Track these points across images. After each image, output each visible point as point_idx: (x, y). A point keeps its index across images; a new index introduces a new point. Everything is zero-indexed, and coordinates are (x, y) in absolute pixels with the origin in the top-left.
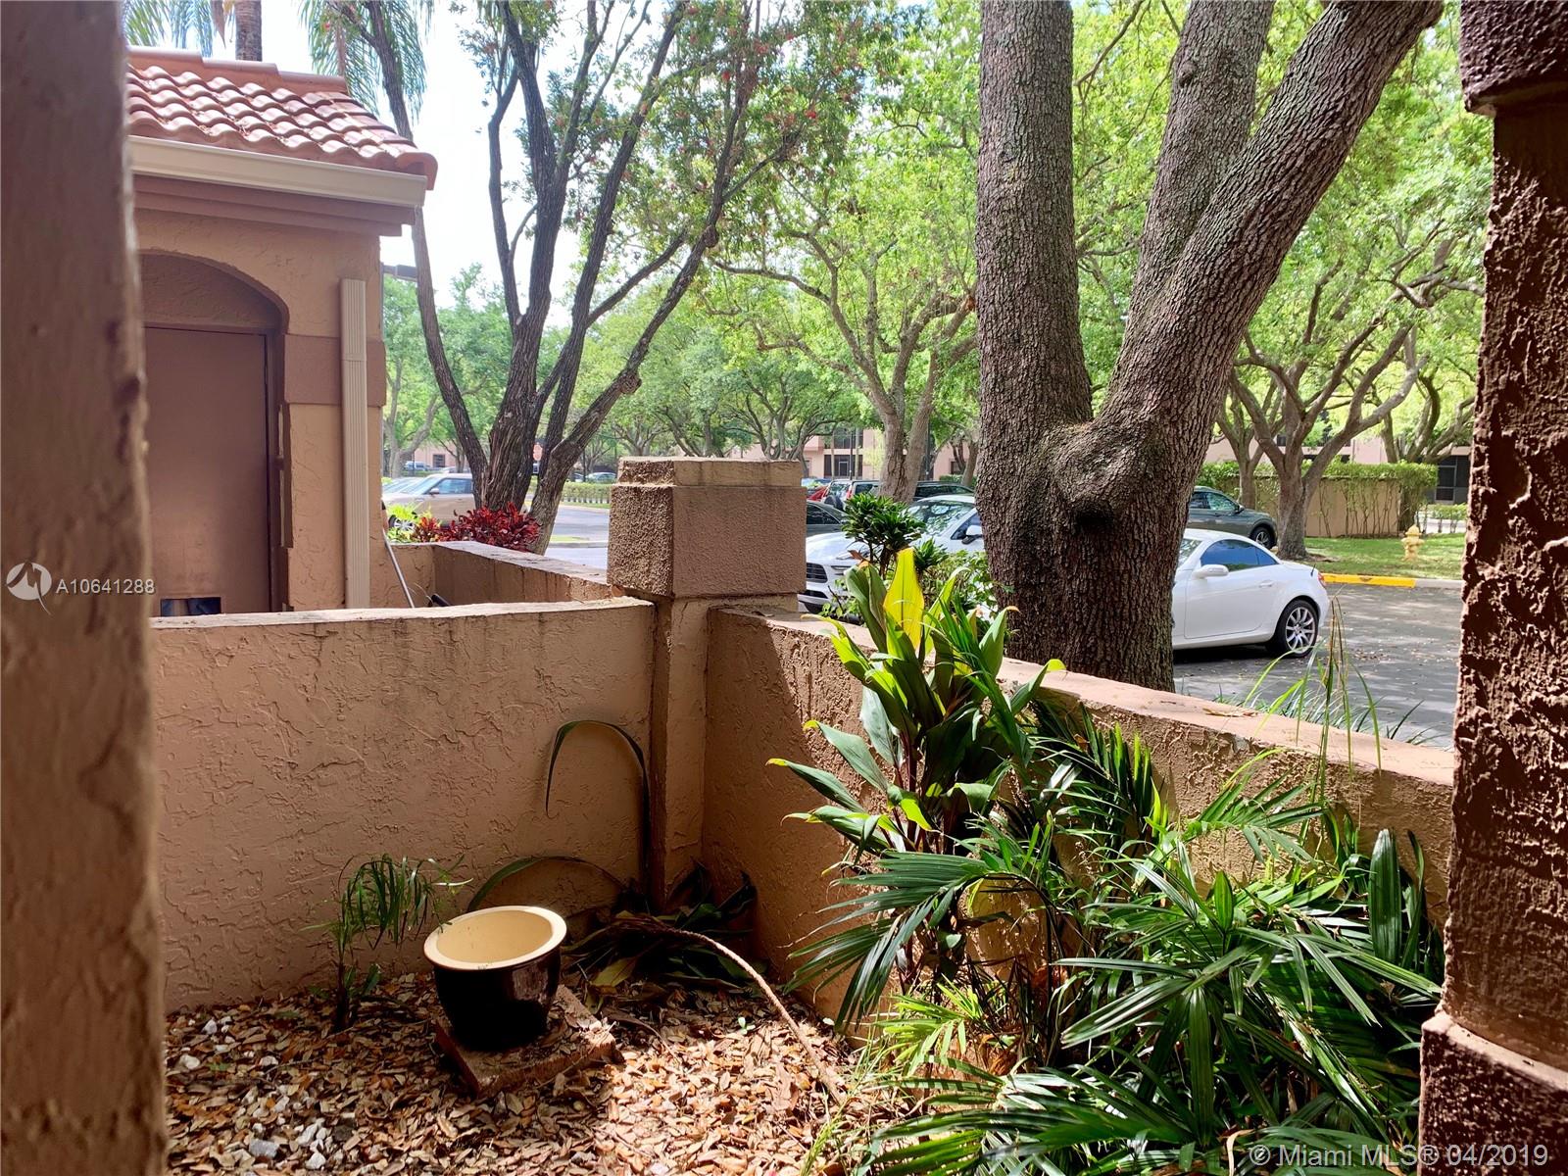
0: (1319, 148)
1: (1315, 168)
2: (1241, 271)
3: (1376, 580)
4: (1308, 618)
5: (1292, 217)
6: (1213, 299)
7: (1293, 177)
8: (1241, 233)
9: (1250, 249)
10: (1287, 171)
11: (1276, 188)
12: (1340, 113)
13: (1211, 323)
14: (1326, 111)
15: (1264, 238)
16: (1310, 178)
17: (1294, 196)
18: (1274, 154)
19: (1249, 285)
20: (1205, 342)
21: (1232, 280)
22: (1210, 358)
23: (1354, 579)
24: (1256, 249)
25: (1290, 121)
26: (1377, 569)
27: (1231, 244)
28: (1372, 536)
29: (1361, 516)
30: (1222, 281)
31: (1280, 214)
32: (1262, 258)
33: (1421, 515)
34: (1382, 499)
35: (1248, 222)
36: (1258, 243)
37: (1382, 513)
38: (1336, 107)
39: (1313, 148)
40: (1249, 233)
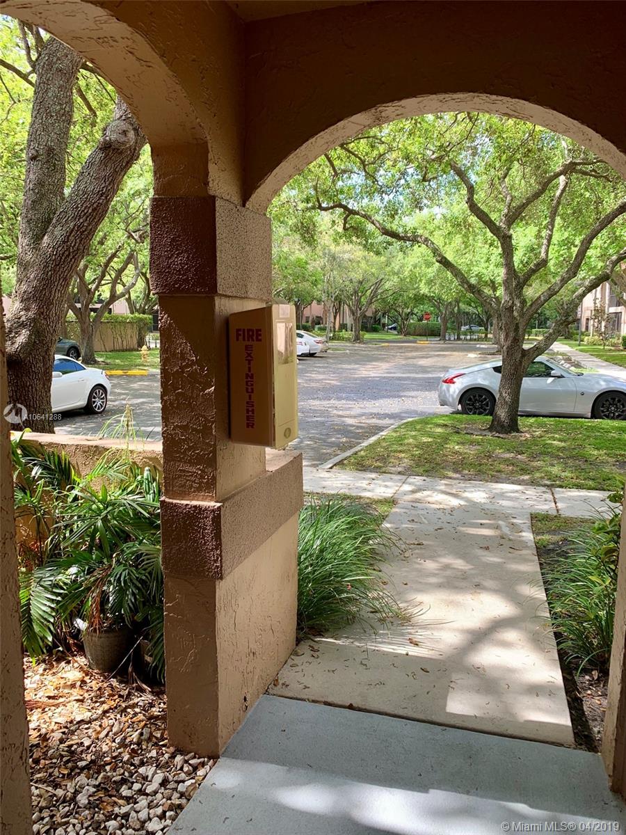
0: (97, 206)
1: (96, 214)
2: (69, 254)
3: (130, 372)
4: (102, 394)
5: (89, 234)
6: (58, 265)
7: (88, 217)
8: (68, 238)
9: (72, 245)
10: (85, 214)
11: (81, 221)
12: (104, 193)
13: (58, 275)
14: (99, 191)
15: (78, 241)
16: (95, 218)
17: (89, 224)
18: (79, 206)
19: (73, 260)
20: (56, 284)
21: (66, 258)
22: (59, 290)
23: (120, 372)
24: (75, 245)
25: (85, 193)
26: (130, 367)
27: (64, 242)
28: (126, 350)
29: (120, 340)
30: (61, 258)
31: (84, 232)
32: (78, 249)
33: (147, 339)
34: (129, 332)
35: (71, 234)
36: (75, 243)
37: (129, 339)
38: (102, 190)
39: (95, 206)
40: (71, 238)
